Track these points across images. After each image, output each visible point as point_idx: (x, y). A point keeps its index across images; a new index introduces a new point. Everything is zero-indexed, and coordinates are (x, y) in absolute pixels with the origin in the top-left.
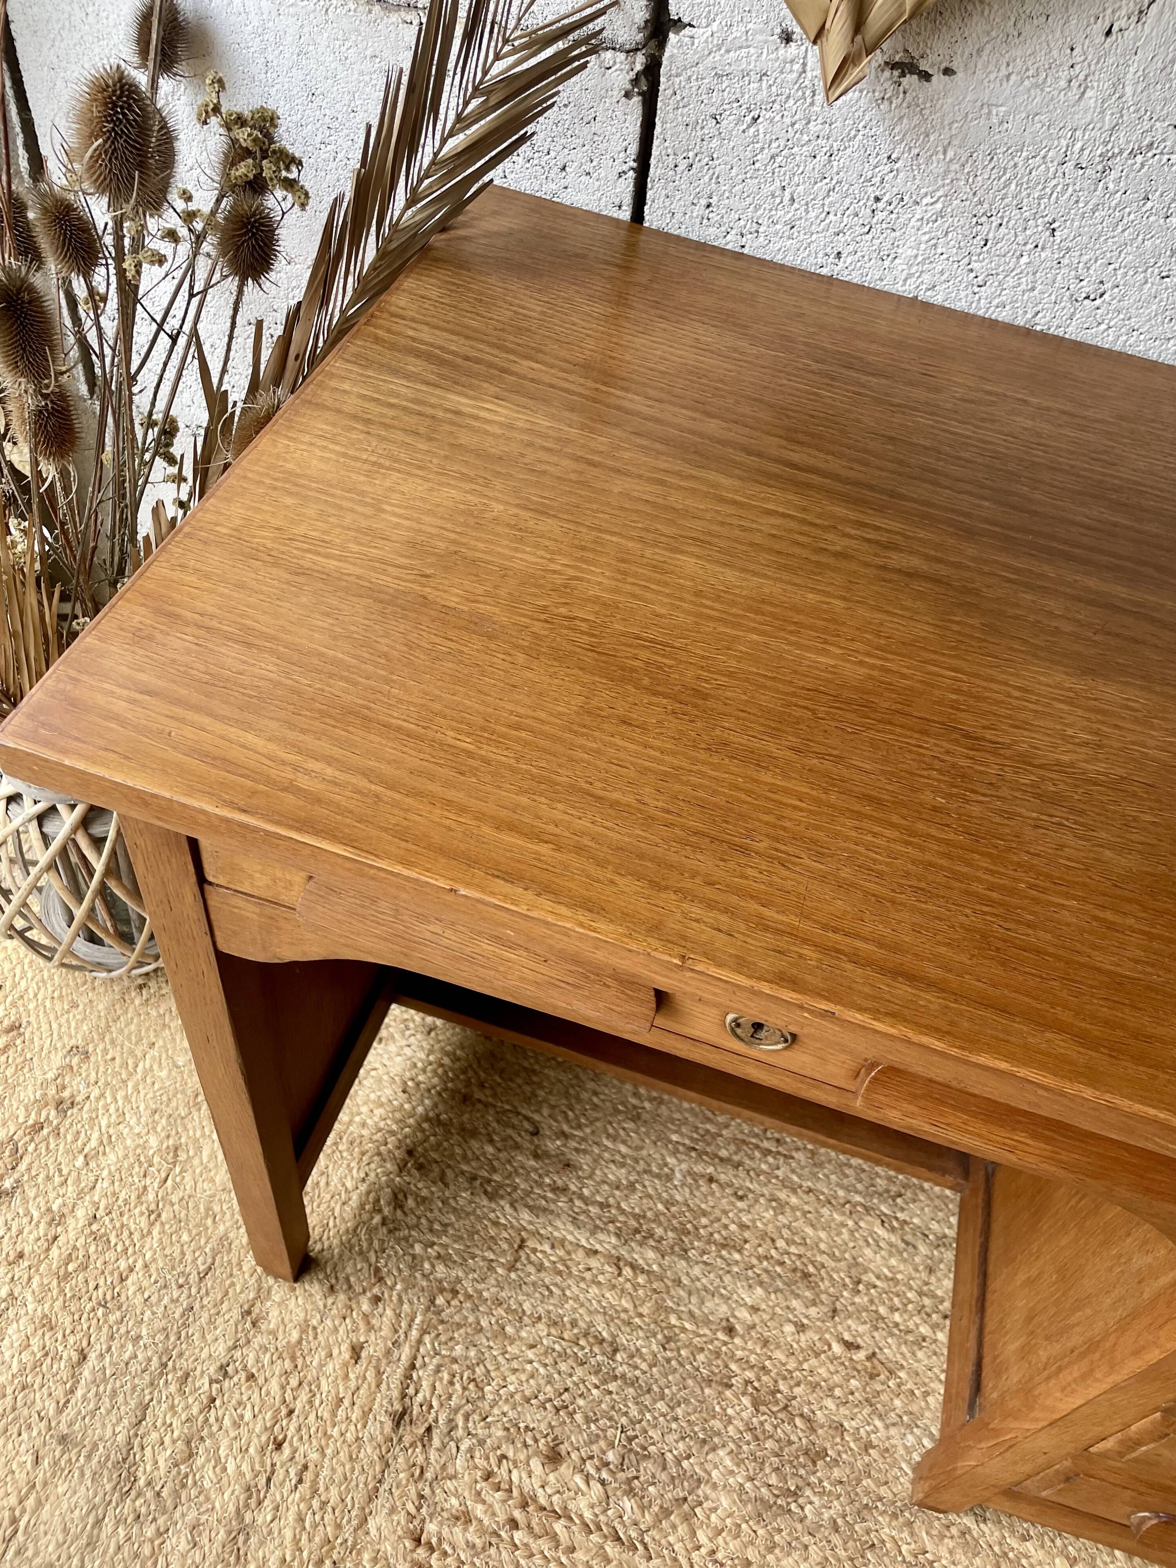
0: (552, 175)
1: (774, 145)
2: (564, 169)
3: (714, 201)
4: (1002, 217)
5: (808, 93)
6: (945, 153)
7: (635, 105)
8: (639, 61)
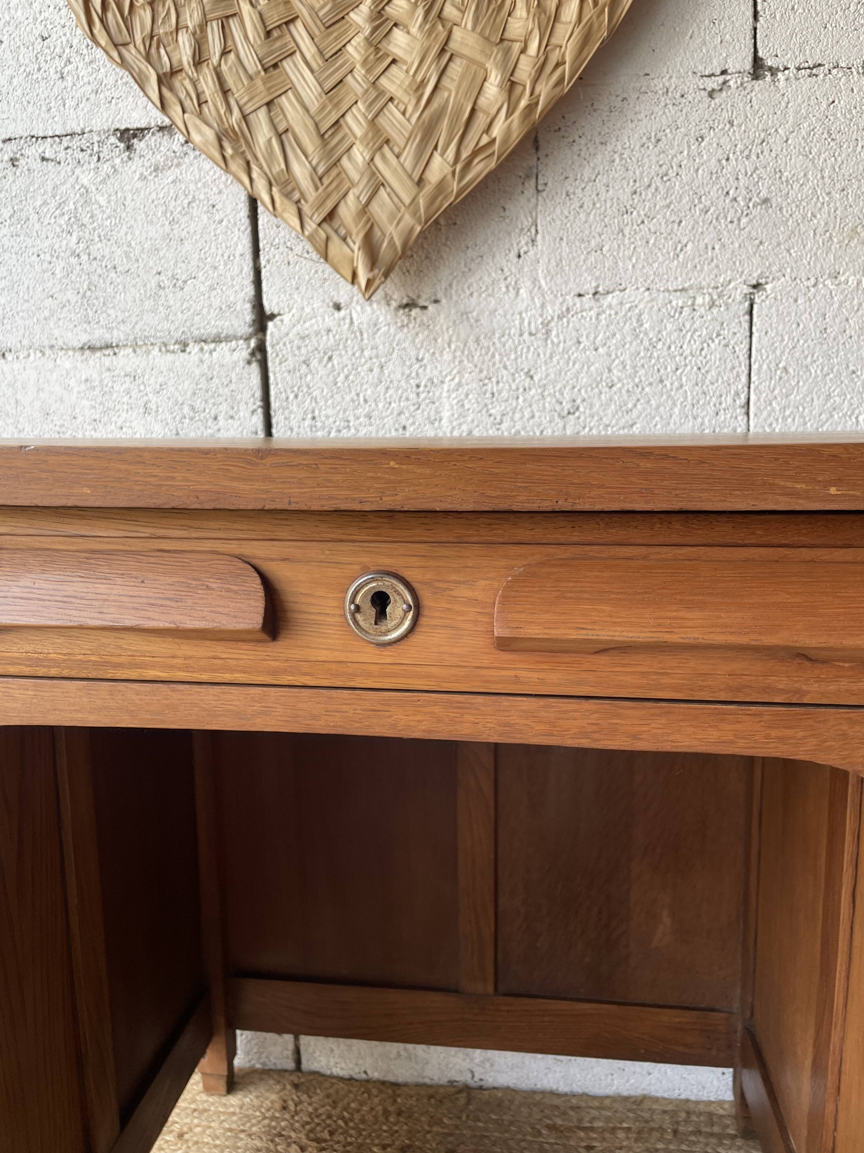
0: (209, 423)
1: (346, 370)
2: (216, 418)
3: (317, 413)
4: (497, 377)
5: (358, 334)
6: (449, 346)
7: (255, 369)
8: (253, 343)
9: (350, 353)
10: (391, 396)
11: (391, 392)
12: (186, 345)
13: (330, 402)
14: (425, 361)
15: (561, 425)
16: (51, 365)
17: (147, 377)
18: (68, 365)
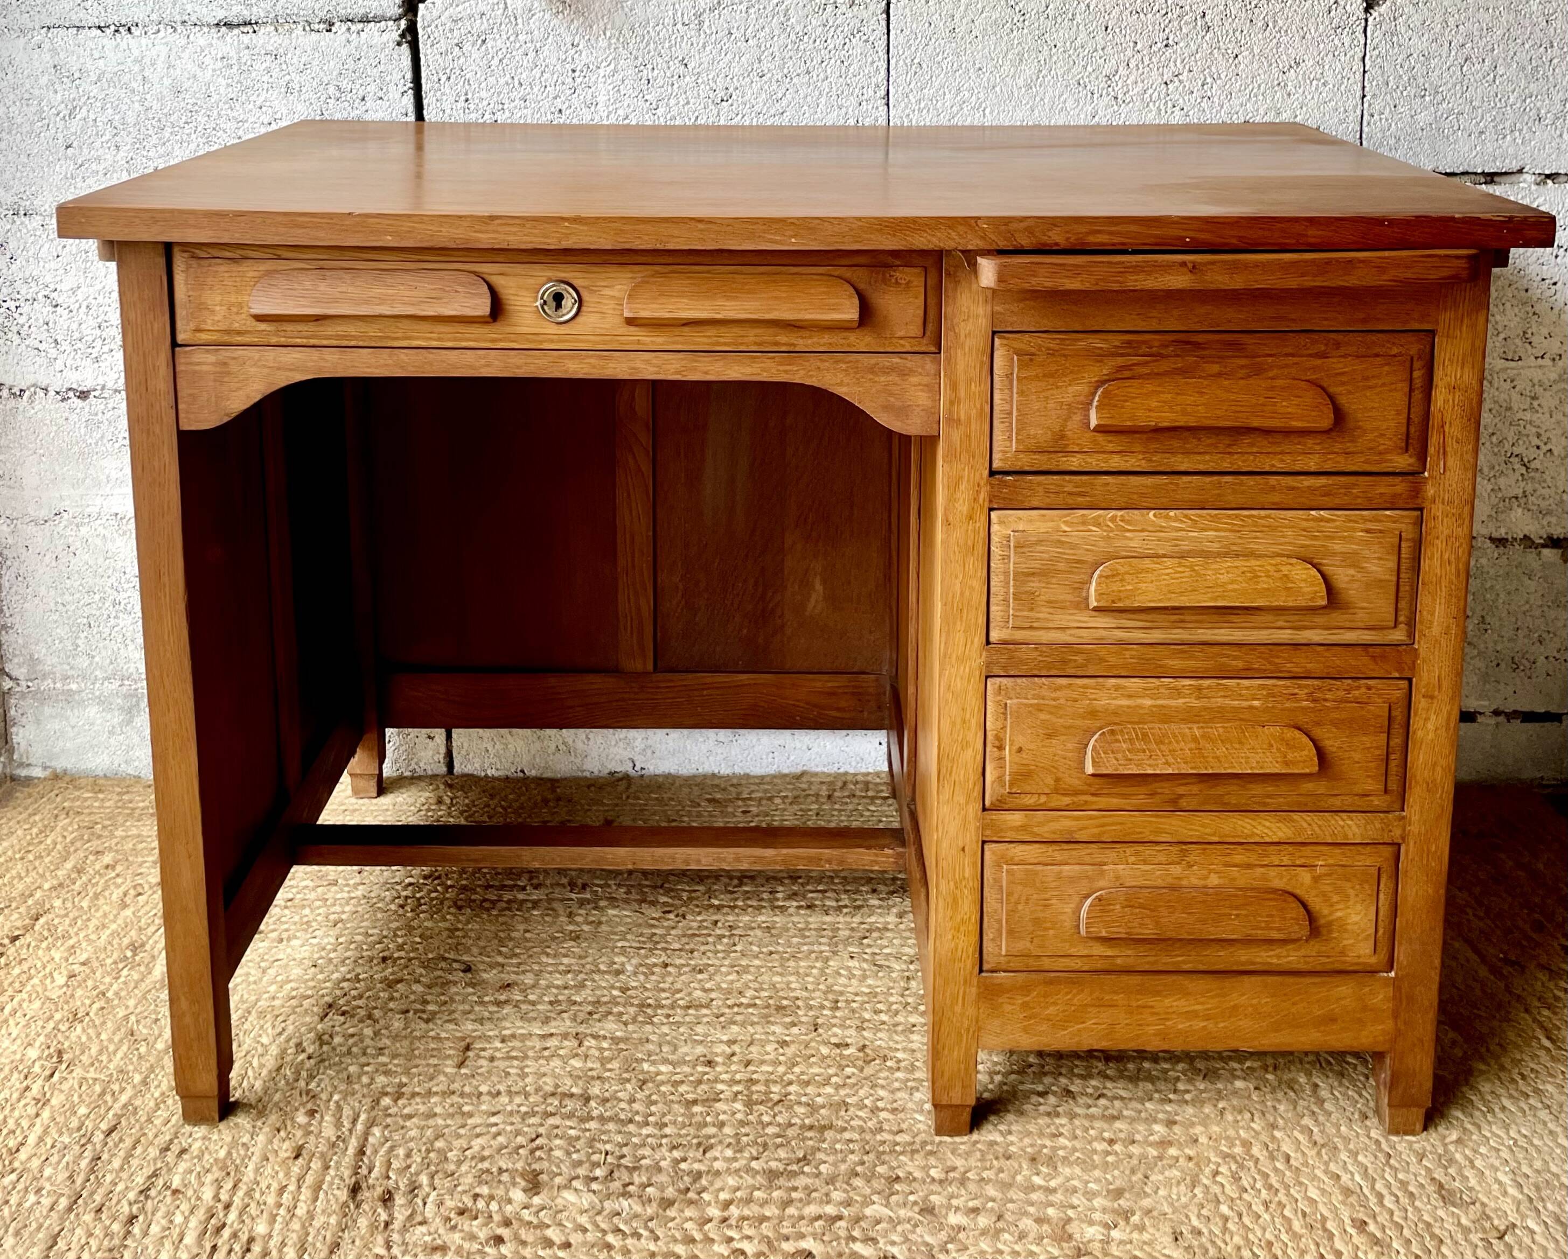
0: (356, 105)
1: (500, 53)
3: (469, 96)
4: (652, 65)
6: (605, 33)
7: (405, 49)
8: (403, 24)
9: (504, 37)
10: (546, 80)
11: (546, 76)
12: (332, 24)
13: (484, 85)
14: (581, 47)
15: (715, 112)
16: (183, 41)
17: (289, 56)
18: (202, 41)
